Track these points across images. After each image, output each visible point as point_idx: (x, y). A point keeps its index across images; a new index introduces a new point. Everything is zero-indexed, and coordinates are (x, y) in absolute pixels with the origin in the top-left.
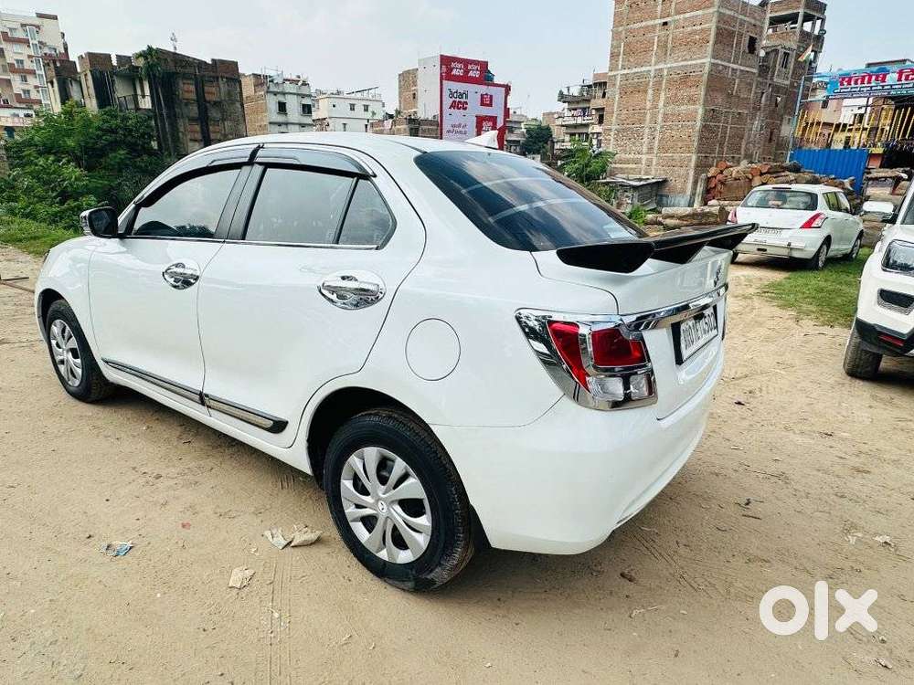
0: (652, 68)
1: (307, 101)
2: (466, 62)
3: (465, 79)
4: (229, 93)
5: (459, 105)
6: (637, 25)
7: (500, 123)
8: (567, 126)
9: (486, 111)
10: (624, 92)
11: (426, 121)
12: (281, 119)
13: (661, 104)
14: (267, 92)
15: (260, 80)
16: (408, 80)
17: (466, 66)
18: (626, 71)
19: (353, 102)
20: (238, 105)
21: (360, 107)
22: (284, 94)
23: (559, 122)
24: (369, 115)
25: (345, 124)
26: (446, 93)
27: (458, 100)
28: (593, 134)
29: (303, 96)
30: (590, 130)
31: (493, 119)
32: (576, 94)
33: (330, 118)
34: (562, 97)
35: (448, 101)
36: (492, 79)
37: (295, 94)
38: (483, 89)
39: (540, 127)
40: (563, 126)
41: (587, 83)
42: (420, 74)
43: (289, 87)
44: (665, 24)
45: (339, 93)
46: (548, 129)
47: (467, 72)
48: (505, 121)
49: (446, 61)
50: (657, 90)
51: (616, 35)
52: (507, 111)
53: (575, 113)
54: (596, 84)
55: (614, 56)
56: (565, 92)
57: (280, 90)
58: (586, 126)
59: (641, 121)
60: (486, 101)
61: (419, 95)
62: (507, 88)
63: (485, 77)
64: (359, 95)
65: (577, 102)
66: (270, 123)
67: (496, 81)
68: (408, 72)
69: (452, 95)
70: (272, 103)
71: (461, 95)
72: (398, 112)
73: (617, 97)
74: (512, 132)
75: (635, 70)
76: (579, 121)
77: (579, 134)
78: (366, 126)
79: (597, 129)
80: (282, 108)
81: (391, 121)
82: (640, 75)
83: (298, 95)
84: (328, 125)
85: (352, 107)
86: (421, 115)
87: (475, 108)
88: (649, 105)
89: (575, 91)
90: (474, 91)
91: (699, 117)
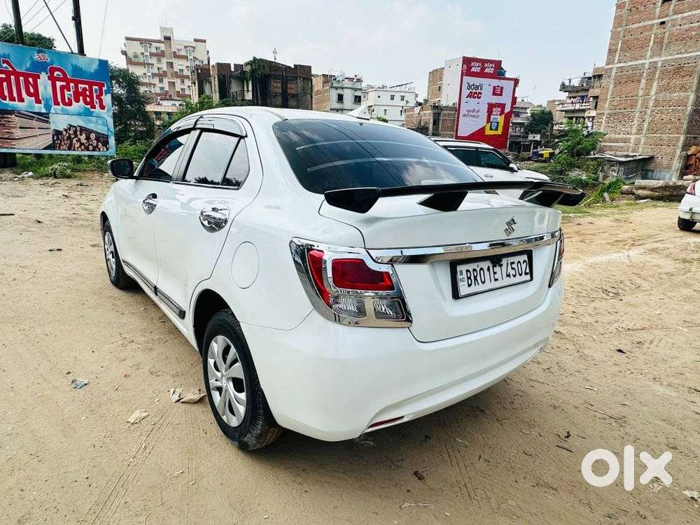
0: (647, 62)
1: (358, 93)
2: (483, 62)
3: (482, 74)
4: (304, 89)
5: (475, 94)
6: (636, 25)
7: (507, 109)
8: (566, 111)
9: (496, 100)
10: (618, 82)
11: (447, 108)
12: (338, 106)
13: (653, 92)
14: (331, 87)
15: (327, 79)
16: (436, 76)
17: (483, 65)
18: (622, 65)
19: (393, 94)
20: (309, 96)
21: (397, 98)
22: (343, 88)
23: (560, 108)
24: (403, 103)
25: (385, 110)
26: (465, 86)
27: (474, 91)
28: (589, 117)
29: (356, 90)
30: (586, 114)
31: (502, 106)
32: (576, 84)
33: (375, 105)
34: (564, 88)
35: (466, 92)
36: (504, 74)
37: (350, 88)
38: (495, 82)
39: (543, 112)
40: (562, 111)
41: (587, 75)
42: (445, 72)
43: (347, 84)
44: (663, 23)
45: (384, 87)
46: (550, 113)
47: (483, 69)
48: (512, 107)
49: (467, 61)
50: (650, 80)
51: (615, 35)
52: (514, 100)
53: (574, 100)
54: (594, 77)
55: (611, 52)
56: (567, 83)
57: (340, 85)
58: (584, 111)
59: (633, 106)
60: (497, 92)
61: (444, 88)
62: (516, 82)
63: (498, 72)
64: (398, 88)
65: (577, 92)
66: (331, 109)
67: (507, 75)
68: (436, 70)
69: (469, 87)
70: (334, 94)
71: (477, 87)
72: (426, 101)
73: (611, 86)
74: (519, 116)
75: (630, 63)
76: (577, 106)
77: (577, 118)
78: (401, 111)
79: (593, 113)
80: (340, 98)
81: (419, 107)
82: (634, 68)
83: (352, 89)
84: (373, 111)
85: (392, 98)
86: (444, 103)
87: (487, 97)
88: (641, 93)
89: (576, 83)
90: (488, 84)
91: (690, 103)
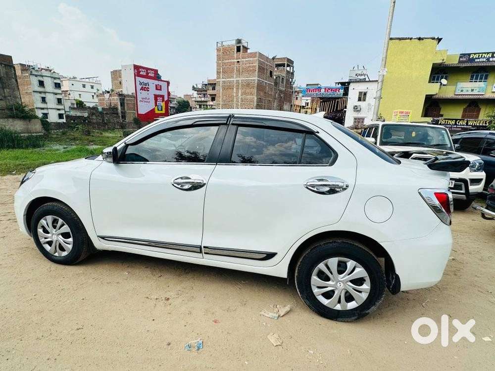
0: (235, 80)
1: (57, 81)
2: (147, 69)
3: (147, 77)
4: (7, 73)
5: (145, 88)
6: (227, 61)
7: (166, 99)
8: (197, 101)
9: (158, 93)
10: (224, 89)
11: (128, 96)
12: (41, 89)
13: (240, 95)
14: (31, 74)
15: (25, 68)
16: (116, 75)
17: (147, 71)
18: (224, 80)
19: (84, 83)
20: (14, 80)
21: (88, 87)
22: (42, 76)
23: (194, 99)
24: (95, 90)
25: (80, 95)
26: (138, 83)
27: (144, 86)
28: (210, 105)
29: (55, 78)
30: (208, 104)
31: (163, 96)
32: (200, 88)
33: (71, 91)
34: (194, 89)
35: (139, 87)
36: (160, 78)
37: (49, 77)
38: (157, 82)
39: (184, 101)
40: (195, 101)
41: (204, 83)
42: (122, 72)
43: (44, 73)
44: (238, 62)
45: (74, 78)
46: (188, 102)
47: (148, 73)
48: (168, 98)
49: (136, 68)
50: (238, 89)
51: (218, 65)
52: (169, 94)
53: (201, 96)
54: (209, 84)
55: (218, 73)
56: (195, 86)
57: (39, 73)
58: (206, 102)
59: (232, 101)
60: (158, 88)
61: (123, 82)
62: (168, 83)
63: (157, 77)
64: (87, 80)
65: (201, 91)
66: (34, 91)
67: (162, 79)
68: (116, 71)
69: (141, 84)
70: (35, 81)
71: (146, 84)
72: (112, 91)
73: (221, 90)
74: (171, 103)
75: (227, 80)
76: (203, 99)
77: (203, 105)
78: (93, 96)
79: (211, 103)
80: (41, 84)
81: (108, 94)
82: (230, 82)
83: (52, 77)
84: (70, 94)
85: (84, 86)
86: (125, 92)
87: (153, 91)
88: (235, 95)
89: (200, 86)
90: (152, 83)
91: (255, 101)
